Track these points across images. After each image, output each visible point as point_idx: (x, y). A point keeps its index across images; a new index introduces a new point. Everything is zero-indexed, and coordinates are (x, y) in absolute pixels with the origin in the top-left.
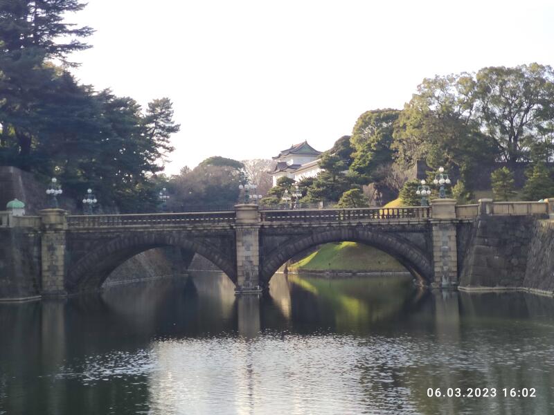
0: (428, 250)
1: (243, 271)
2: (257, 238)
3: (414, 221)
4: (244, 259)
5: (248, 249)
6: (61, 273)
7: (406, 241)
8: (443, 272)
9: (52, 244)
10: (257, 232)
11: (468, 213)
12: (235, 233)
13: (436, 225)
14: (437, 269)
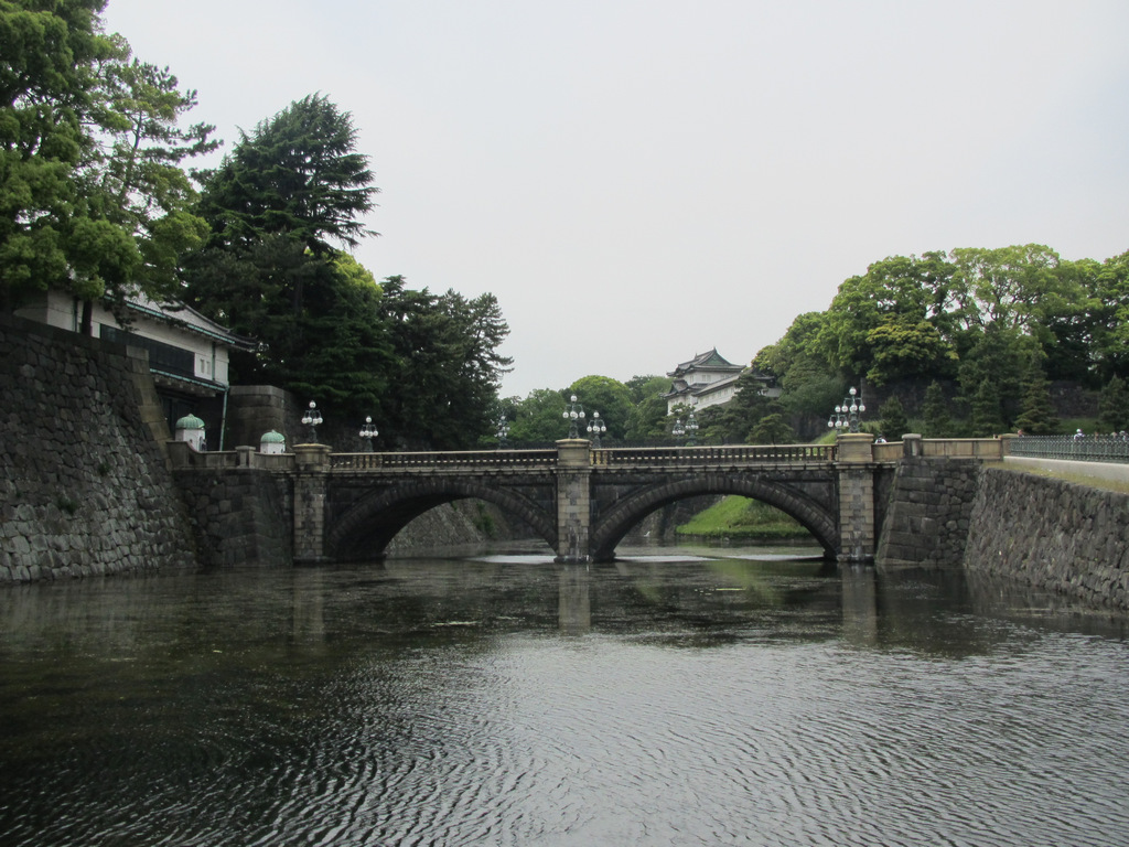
0: (831, 507)
1: (567, 535)
2: (587, 488)
3: (812, 465)
4: (568, 517)
5: (573, 503)
6: (320, 532)
7: (800, 494)
8: (853, 540)
9: (309, 493)
10: (588, 479)
11: (891, 453)
12: (556, 479)
13: (843, 471)
14: (844, 536)
